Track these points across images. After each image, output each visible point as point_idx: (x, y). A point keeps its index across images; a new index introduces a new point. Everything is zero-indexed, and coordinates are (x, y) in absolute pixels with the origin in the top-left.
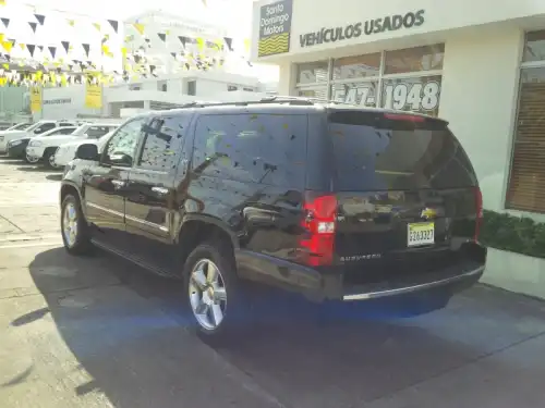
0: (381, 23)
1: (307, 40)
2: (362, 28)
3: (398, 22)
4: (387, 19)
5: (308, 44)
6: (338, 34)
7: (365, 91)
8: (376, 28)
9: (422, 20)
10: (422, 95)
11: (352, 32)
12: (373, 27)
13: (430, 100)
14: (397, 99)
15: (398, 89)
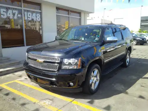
7: (16, 12)
10: (36, 17)
13: (38, 19)
14: (29, 17)
15: (29, 13)
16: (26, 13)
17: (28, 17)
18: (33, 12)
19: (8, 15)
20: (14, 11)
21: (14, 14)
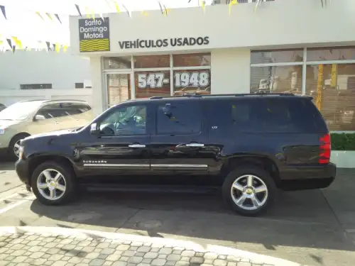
0: (182, 41)
1: (125, 44)
2: (169, 42)
3: (193, 42)
4: (186, 39)
5: (126, 47)
6: (151, 44)
7: (161, 76)
8: (178, 43)
9: (208, 42)
10: (199, 79)
11: (162, 43)
12: (176, 42)
13: (204, 82)
14: (184, 80)
15: (183, 75)
16: (177, 75)
17: (181, 82)
18: (190, 72)
19: (149, 82)
20: (157, 76)
21: (157, 80)
